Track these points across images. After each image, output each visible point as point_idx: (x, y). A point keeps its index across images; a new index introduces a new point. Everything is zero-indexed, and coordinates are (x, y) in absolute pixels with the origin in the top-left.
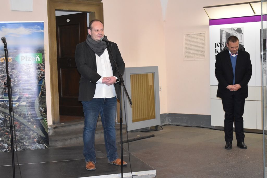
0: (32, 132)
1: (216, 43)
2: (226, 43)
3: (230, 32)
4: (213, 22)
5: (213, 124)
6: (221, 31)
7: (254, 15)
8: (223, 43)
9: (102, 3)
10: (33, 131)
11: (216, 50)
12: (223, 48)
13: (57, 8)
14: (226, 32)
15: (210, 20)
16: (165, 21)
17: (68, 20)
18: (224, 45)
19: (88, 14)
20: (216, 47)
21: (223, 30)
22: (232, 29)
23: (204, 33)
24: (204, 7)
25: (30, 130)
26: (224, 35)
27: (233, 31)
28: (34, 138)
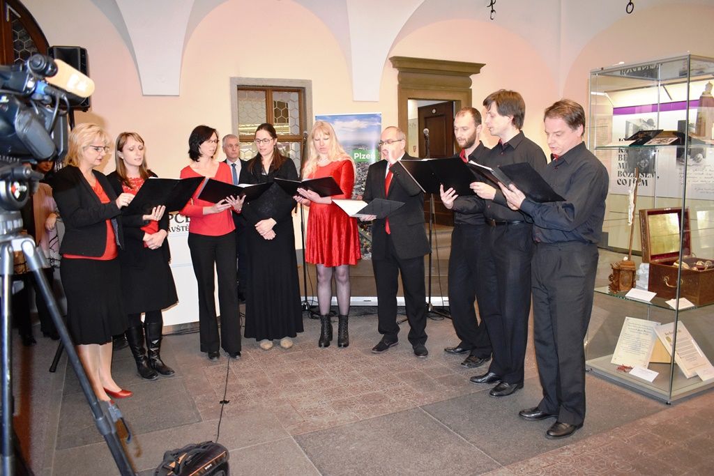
0: (364, 240)
1: (620, 139)
3: (639, 124)
4: (618, 111)
5: (610, 244)
6: (628, 123)
7: (670, 101)
9: (471, 89)
10: (366, 239)
13: (410, 97)
14: (634, 125)
15: (614, 108)
17: (434, 111)
19: (454, 102)
21: (630, 121)
22: (642, 121)
23: (606, 126)
24: (605, 92)
25: (363, 237)
26: (631, 128)
28: (367, 247)
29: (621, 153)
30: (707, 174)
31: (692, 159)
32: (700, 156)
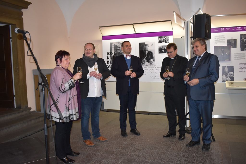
1: (107, 53)
2: (114, 52)
4: (105, 38)
6: (111, 44)
7: (135, 33)
8: (112, 52)
9: (22, 18)
11: (107, 57)
12: (112, 56)
14: (115, 45)
15: (103, 36)
16: (69, 37)
18: (113, 54)
19: (10, 26)
20: (107, 55)
21: (113, 43)
22: (119, 43)
23: (98, 46)
24: (99, 27)
26: (113, 47)
27: (120, 44)
29: (108, 60)
30: (156, 69)
31: (148, 62)
32: (152, 60)
